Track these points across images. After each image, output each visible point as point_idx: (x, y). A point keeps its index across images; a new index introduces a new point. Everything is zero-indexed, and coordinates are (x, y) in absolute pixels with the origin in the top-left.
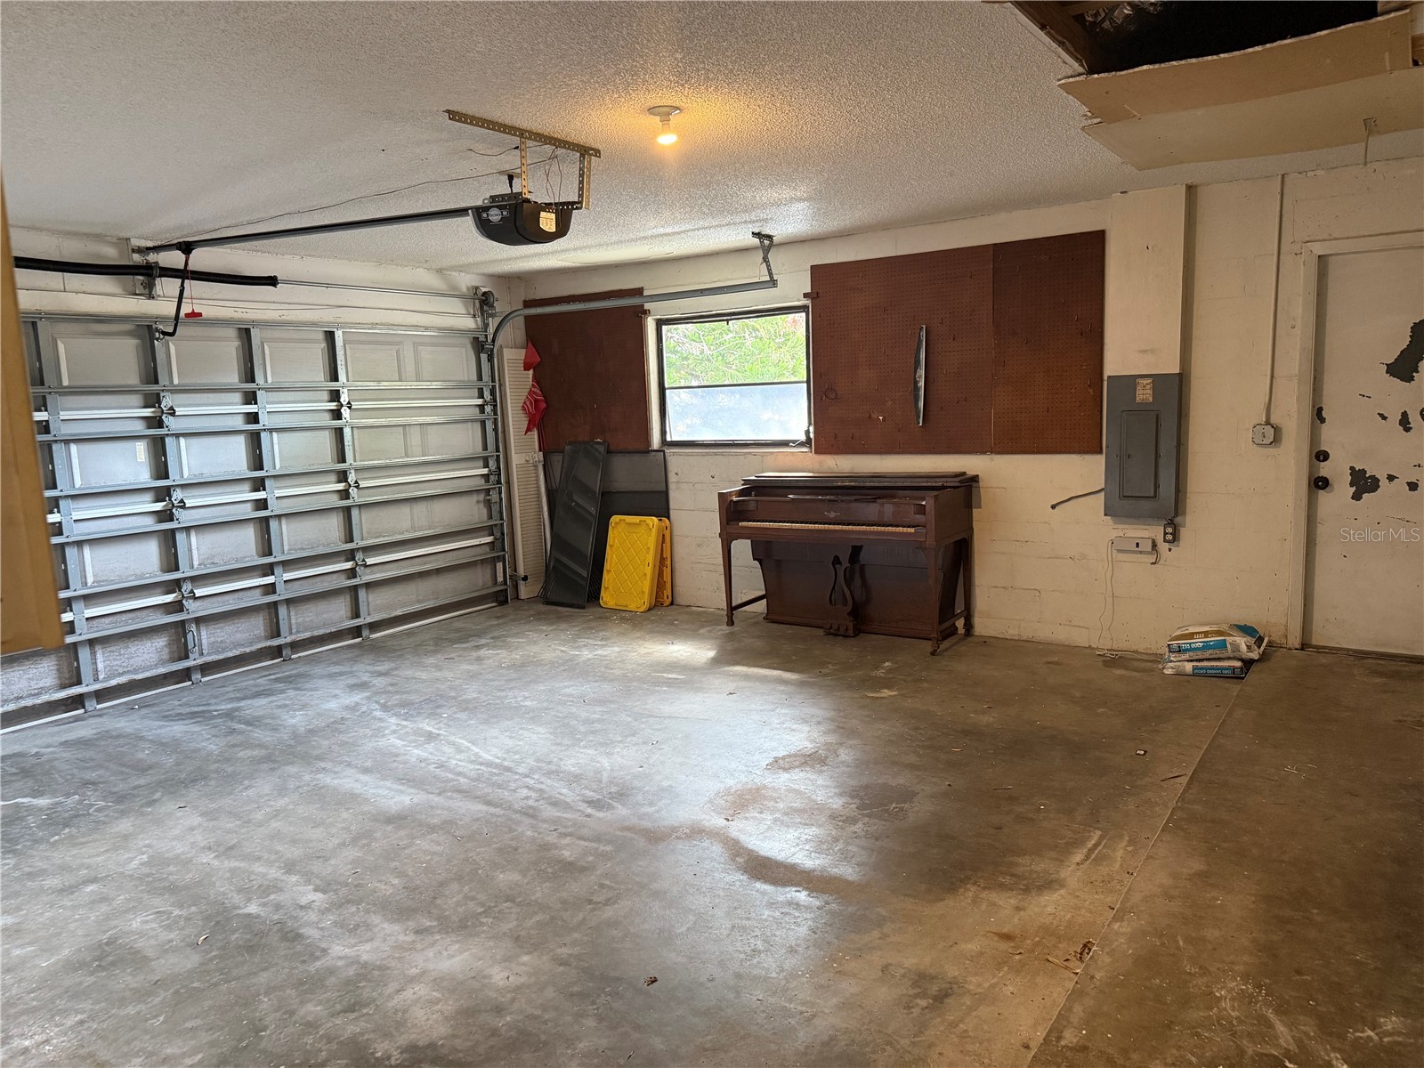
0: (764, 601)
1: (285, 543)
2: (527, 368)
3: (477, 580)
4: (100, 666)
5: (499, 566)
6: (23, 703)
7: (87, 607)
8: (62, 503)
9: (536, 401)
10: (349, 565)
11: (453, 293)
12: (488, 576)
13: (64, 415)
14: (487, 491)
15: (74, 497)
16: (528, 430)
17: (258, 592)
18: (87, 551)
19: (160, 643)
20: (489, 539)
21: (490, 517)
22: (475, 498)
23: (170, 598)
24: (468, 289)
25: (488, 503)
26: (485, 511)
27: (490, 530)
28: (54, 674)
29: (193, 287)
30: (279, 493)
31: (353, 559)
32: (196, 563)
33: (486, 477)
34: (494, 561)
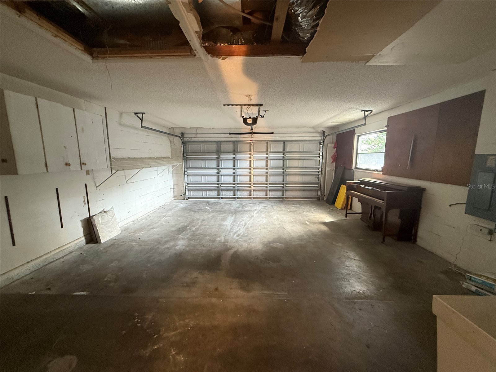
0: (361, 214)
1: (271, 180)
2: (334, 148)
3: (314, 194)
4: (239, 194)
5: (319, 192)
6: (228, 197)
7: (238, 185)
8: (235, 169)
9: (335, 156)
10: (282, 186)
11: (316, 132)
12: (316, 194)
13: (237, 156)
14: (318, 175)
15: (237, 168)
16: (333, 162)
17: (265, 187)
18: (239, 176)
19: (248, 192)
20: (317, 186)
21: (318, 181)
22: (315, 176)
23: (250, 186)
24: (321, 131)
25: (318, 178)
26: (317, 180)
27: (318, 184)
28: (233, 193)
29: (254, 135)
30: (270, 171)
31: (283, 185)
32: (255, 181)
33: (319, 172)
34: (318, 190)
